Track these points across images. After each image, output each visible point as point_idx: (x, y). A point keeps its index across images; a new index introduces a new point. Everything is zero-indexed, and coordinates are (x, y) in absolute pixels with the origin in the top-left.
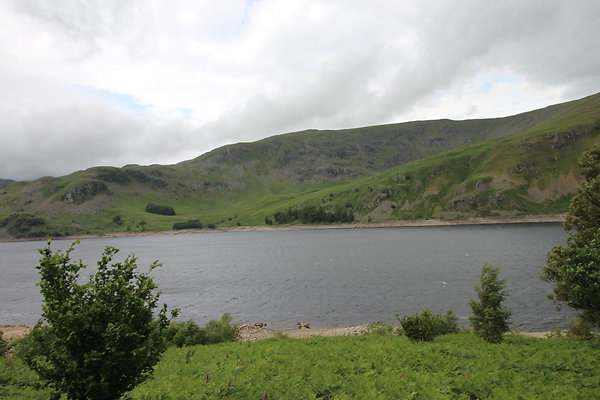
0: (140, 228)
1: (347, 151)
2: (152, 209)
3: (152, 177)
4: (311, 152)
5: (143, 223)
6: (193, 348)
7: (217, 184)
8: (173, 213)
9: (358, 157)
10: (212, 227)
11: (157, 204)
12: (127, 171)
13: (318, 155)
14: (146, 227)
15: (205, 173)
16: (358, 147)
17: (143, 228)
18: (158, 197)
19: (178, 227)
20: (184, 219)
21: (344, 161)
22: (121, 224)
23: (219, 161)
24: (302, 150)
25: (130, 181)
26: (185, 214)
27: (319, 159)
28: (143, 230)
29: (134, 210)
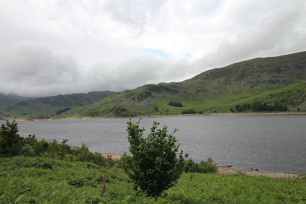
0: (166, 113)
1: (283, 69)
2: (172, 104)
3: (171, 88)
4: (258, 71)
5: (167, 111)
6: (193, 174)
7: (203, 91)
8: (181, 106)
9: (290, 72)
10: (201, 113)
11: (174, 101)
12: (160, 86)
13: (262, 72)
14: (169, 113)
15: (197, 85)
16: (290, 66)
17: (168, 113)
18: (174, 98)
19: (184, 113)
20: (187, 109)
21: (280, 75)
22: (158, 111)
23: (204, 79)
24: (252, 70)
25: (161, 90)
26: (187, 106)
27: (263, 74)
28: (168, 114)
29: (164, 105)
